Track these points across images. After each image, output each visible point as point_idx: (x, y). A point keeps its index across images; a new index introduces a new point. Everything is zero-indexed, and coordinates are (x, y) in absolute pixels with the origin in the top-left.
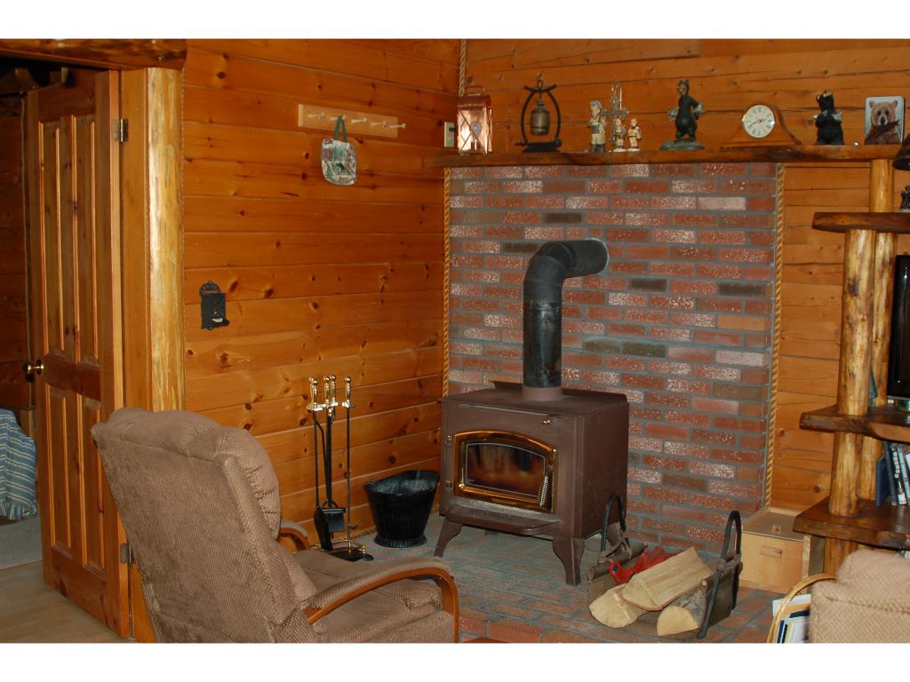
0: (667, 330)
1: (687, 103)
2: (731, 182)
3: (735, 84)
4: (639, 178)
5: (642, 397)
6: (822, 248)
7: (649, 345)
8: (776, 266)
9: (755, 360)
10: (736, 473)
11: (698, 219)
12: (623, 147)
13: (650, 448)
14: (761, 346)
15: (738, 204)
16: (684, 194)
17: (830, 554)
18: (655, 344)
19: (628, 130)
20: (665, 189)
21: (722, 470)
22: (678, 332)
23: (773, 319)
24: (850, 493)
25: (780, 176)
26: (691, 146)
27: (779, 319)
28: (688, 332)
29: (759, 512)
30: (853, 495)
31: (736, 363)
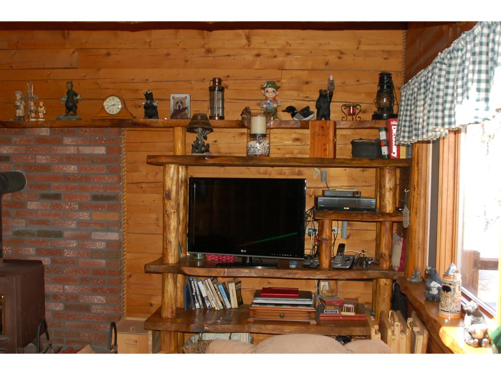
0: (63, 222)
1: (71, 94)
2: (97, 138)
3: (98, 84)
4: (44, 136)
5: (50, 261)
6: (147, 174)
7: (53, 231)
8: (123, 184)
9: (114, 236)
10: (106, 300)
11: (78, 159)
12: (35, 118)
13: (56, 290)
14: (117, 228)
15: (101, 150)
16: (70, 145)
17: (164, 340)
18: (56, 230)
19: (38, 108)
20: (59, 142)
21: (99, 299)
22: (69, 223)
23: (122, 213)
24: (172, 305)
25: (124, 135)
26: (74, 118)
27: (126, 213)
28: (75, 222)
29: (121, 320)
30: (174, 306)
31: (103, 238)
